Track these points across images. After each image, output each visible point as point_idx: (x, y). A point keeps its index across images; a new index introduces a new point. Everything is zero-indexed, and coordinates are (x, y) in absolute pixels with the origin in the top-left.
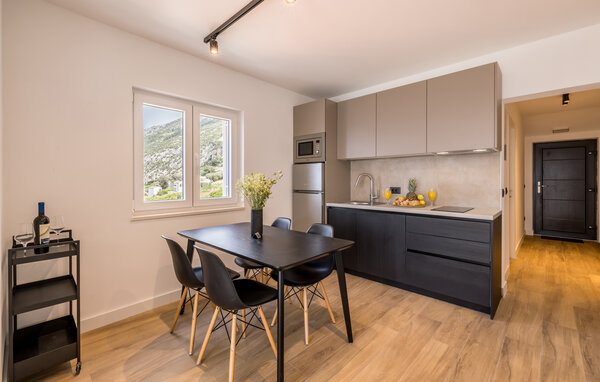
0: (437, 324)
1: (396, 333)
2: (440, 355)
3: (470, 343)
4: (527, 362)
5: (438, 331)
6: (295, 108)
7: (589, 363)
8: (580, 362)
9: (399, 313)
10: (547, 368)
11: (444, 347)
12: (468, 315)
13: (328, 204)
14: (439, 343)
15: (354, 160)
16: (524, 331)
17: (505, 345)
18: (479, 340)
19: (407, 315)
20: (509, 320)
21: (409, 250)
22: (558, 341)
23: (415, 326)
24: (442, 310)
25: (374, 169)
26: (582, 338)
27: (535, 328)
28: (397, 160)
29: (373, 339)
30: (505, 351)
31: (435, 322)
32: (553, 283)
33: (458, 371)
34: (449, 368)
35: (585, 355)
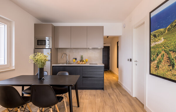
0: (95, 95)
1: (88, 100)
2: (100, 101)
3: (103, 97)
4: (114, 96)
5: (96, 97)
6: (35, 24)
7: (121, 93)
8: (120, 93)
9: (85, 96)
10: (117, 96)
11: (100, 99)
12: (99, 91)
13: (53, 65)
14: (98, 99)
15: (60, 48)
16: (110, 91)
17: (109, 95)
18: (104, 95)
19: (87, 96)
20: (106, 90)
21: (83, 77)
22: (115, 91)
23: (91, 97)
24: (93, 92)
25: (68, 52)
26: (118, 89)
27: (111, 90)
28: (76, 49)
29: (84, 104)
30: (110, 96)
31: (94, 95)
32: (108, 80)
33: (105, 103)
34: (103, 103)
35: (120, 92)
